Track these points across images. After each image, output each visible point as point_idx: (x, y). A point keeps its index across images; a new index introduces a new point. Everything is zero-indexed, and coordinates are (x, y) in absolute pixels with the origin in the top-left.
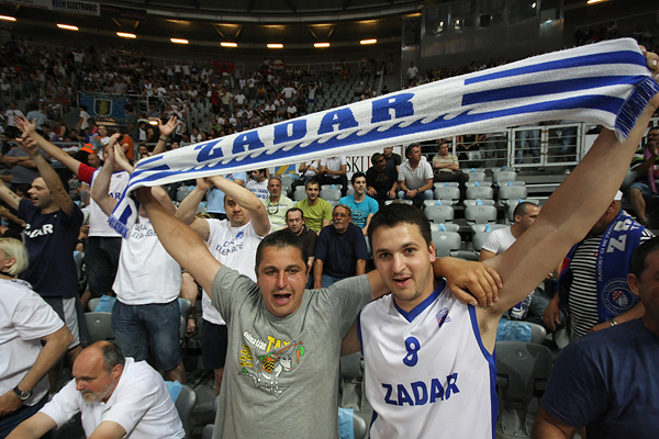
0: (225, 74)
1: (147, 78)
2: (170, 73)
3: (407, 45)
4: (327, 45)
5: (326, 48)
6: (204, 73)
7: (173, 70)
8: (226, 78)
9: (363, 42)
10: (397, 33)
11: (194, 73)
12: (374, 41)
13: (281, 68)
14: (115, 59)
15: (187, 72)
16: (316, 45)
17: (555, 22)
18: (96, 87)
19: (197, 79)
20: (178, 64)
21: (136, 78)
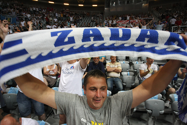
0: (50, 12)
1: (24, 11)
2: (31, 10)
3: (106, 7)
4: (83, 5)
5: (82, 6)
6: (43, 11)
7: (33, 9)
8: (51, 13)
9: (93, 6)
10: (103, 4)
11: (40, 11)
12: (96, 5)
13: (69, 11)
14: (13, 5)
15: (37, 10)
16: (79, 5)
17: (146, 5)
18: (6, 13)
19: (41, 13)
20: (34, 7)
21: (20, 11)
